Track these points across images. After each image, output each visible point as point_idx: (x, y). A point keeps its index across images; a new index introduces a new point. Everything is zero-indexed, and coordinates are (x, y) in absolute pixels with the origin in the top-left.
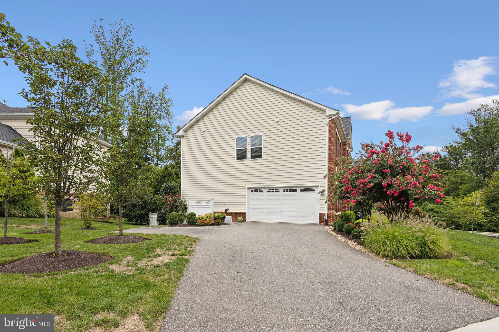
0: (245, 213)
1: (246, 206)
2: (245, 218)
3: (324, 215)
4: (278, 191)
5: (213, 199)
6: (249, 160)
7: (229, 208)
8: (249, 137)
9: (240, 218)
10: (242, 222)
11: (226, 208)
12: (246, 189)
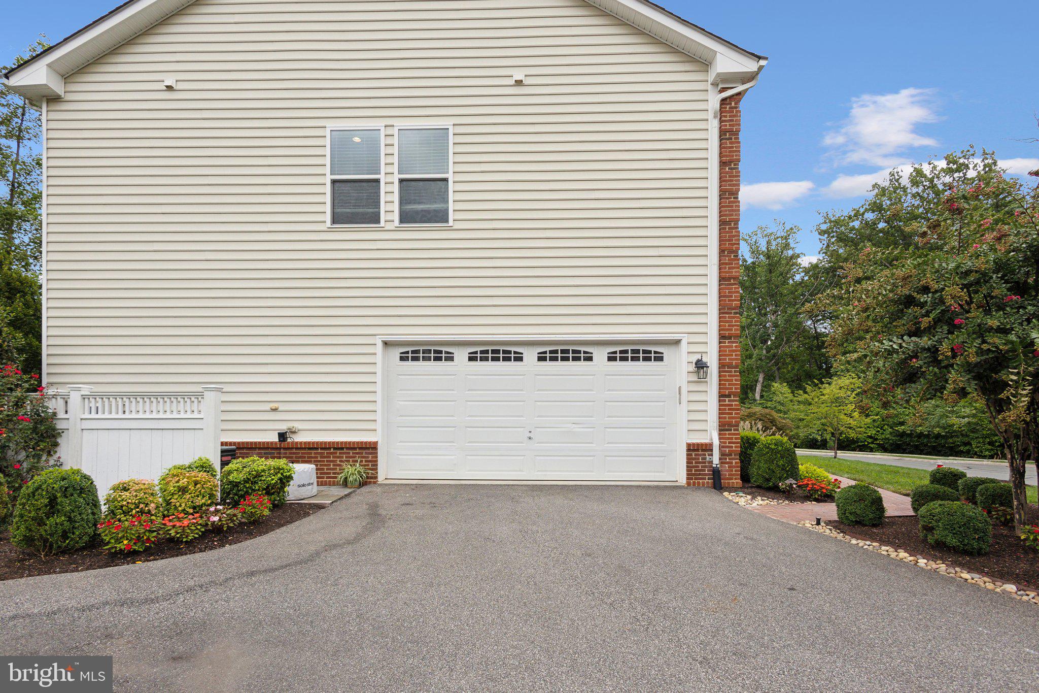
0: (371, 448)
1: (378, 416)
2: (375, 467)
3: (708, 448)
4: (517, 359)
5: (220, 390)
6: (389, 226)
7: (297, 426)
8: (389, 131)
9: (352, 470)
10: (362, 484)
11: (283, 427)
12: (380, 345)
